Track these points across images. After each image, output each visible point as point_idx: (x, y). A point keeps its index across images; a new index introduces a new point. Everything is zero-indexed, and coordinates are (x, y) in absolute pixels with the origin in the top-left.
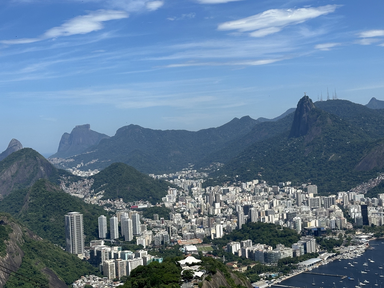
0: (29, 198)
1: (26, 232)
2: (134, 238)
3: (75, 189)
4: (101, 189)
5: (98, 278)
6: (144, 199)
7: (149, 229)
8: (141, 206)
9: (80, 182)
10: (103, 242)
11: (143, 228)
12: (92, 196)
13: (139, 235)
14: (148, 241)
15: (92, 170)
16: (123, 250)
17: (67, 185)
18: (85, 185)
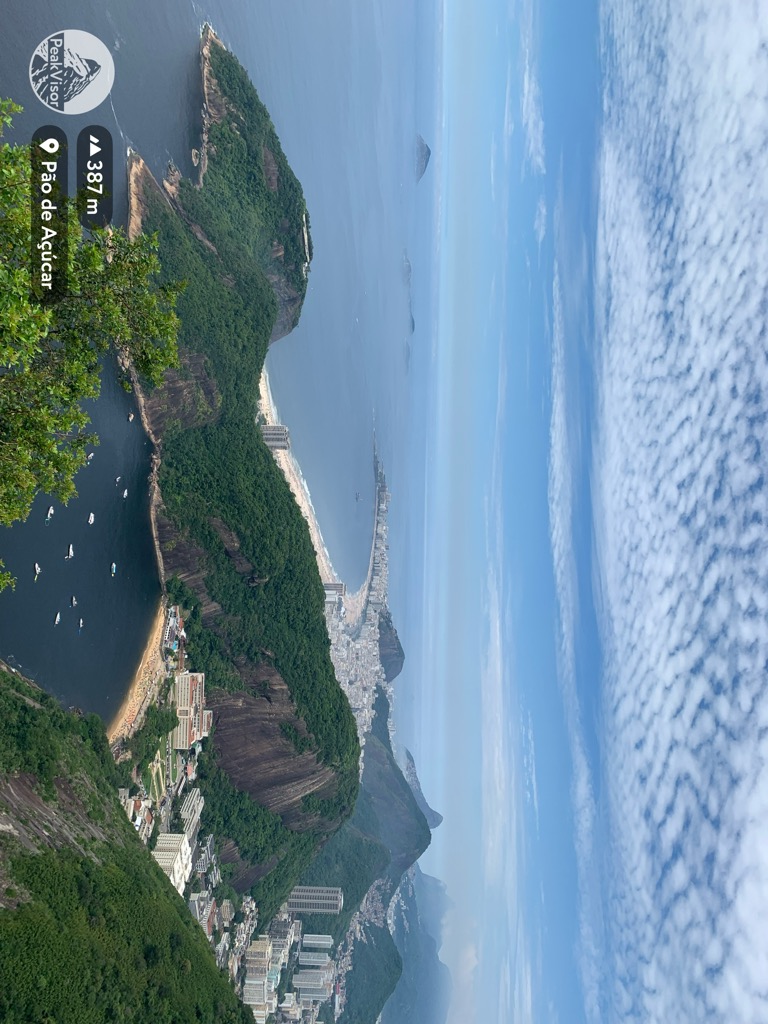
0: (368, 839)
1: (327, 836)
2: (296, 990)
3: (373, 898)
4: (368, 938)
5: (251, 932)
6: (347, 1006)
7: (305, 1013)
8: (338, 1000)
9: (380, 905)
10: (297, 940)
11: (306, 1003)
12: (360, 923)
13: (298, 997)
14: (288, 1012)
15: (395, 923)
16: (282, 970)
17: (378, 888)
18: (376, 914)
